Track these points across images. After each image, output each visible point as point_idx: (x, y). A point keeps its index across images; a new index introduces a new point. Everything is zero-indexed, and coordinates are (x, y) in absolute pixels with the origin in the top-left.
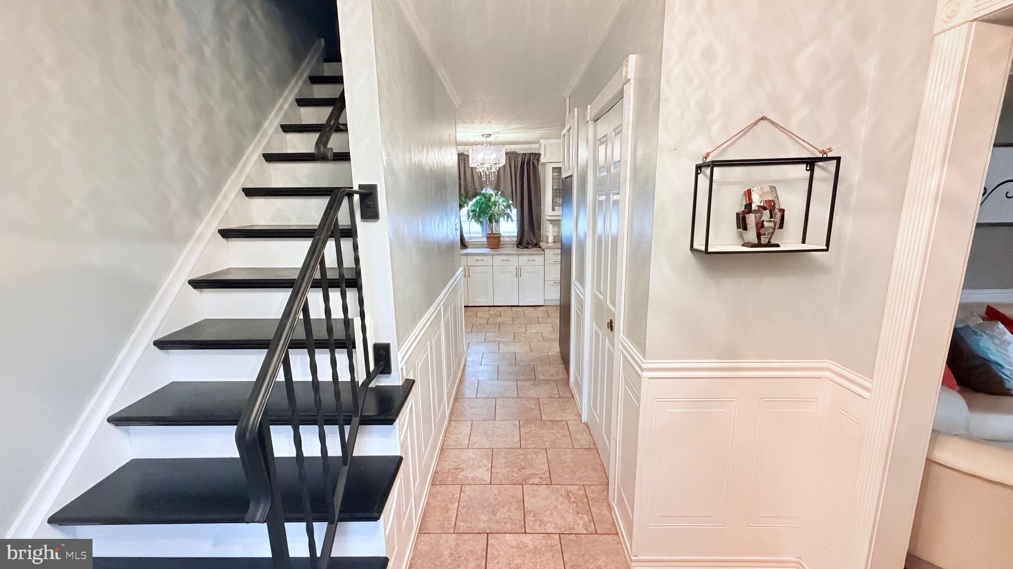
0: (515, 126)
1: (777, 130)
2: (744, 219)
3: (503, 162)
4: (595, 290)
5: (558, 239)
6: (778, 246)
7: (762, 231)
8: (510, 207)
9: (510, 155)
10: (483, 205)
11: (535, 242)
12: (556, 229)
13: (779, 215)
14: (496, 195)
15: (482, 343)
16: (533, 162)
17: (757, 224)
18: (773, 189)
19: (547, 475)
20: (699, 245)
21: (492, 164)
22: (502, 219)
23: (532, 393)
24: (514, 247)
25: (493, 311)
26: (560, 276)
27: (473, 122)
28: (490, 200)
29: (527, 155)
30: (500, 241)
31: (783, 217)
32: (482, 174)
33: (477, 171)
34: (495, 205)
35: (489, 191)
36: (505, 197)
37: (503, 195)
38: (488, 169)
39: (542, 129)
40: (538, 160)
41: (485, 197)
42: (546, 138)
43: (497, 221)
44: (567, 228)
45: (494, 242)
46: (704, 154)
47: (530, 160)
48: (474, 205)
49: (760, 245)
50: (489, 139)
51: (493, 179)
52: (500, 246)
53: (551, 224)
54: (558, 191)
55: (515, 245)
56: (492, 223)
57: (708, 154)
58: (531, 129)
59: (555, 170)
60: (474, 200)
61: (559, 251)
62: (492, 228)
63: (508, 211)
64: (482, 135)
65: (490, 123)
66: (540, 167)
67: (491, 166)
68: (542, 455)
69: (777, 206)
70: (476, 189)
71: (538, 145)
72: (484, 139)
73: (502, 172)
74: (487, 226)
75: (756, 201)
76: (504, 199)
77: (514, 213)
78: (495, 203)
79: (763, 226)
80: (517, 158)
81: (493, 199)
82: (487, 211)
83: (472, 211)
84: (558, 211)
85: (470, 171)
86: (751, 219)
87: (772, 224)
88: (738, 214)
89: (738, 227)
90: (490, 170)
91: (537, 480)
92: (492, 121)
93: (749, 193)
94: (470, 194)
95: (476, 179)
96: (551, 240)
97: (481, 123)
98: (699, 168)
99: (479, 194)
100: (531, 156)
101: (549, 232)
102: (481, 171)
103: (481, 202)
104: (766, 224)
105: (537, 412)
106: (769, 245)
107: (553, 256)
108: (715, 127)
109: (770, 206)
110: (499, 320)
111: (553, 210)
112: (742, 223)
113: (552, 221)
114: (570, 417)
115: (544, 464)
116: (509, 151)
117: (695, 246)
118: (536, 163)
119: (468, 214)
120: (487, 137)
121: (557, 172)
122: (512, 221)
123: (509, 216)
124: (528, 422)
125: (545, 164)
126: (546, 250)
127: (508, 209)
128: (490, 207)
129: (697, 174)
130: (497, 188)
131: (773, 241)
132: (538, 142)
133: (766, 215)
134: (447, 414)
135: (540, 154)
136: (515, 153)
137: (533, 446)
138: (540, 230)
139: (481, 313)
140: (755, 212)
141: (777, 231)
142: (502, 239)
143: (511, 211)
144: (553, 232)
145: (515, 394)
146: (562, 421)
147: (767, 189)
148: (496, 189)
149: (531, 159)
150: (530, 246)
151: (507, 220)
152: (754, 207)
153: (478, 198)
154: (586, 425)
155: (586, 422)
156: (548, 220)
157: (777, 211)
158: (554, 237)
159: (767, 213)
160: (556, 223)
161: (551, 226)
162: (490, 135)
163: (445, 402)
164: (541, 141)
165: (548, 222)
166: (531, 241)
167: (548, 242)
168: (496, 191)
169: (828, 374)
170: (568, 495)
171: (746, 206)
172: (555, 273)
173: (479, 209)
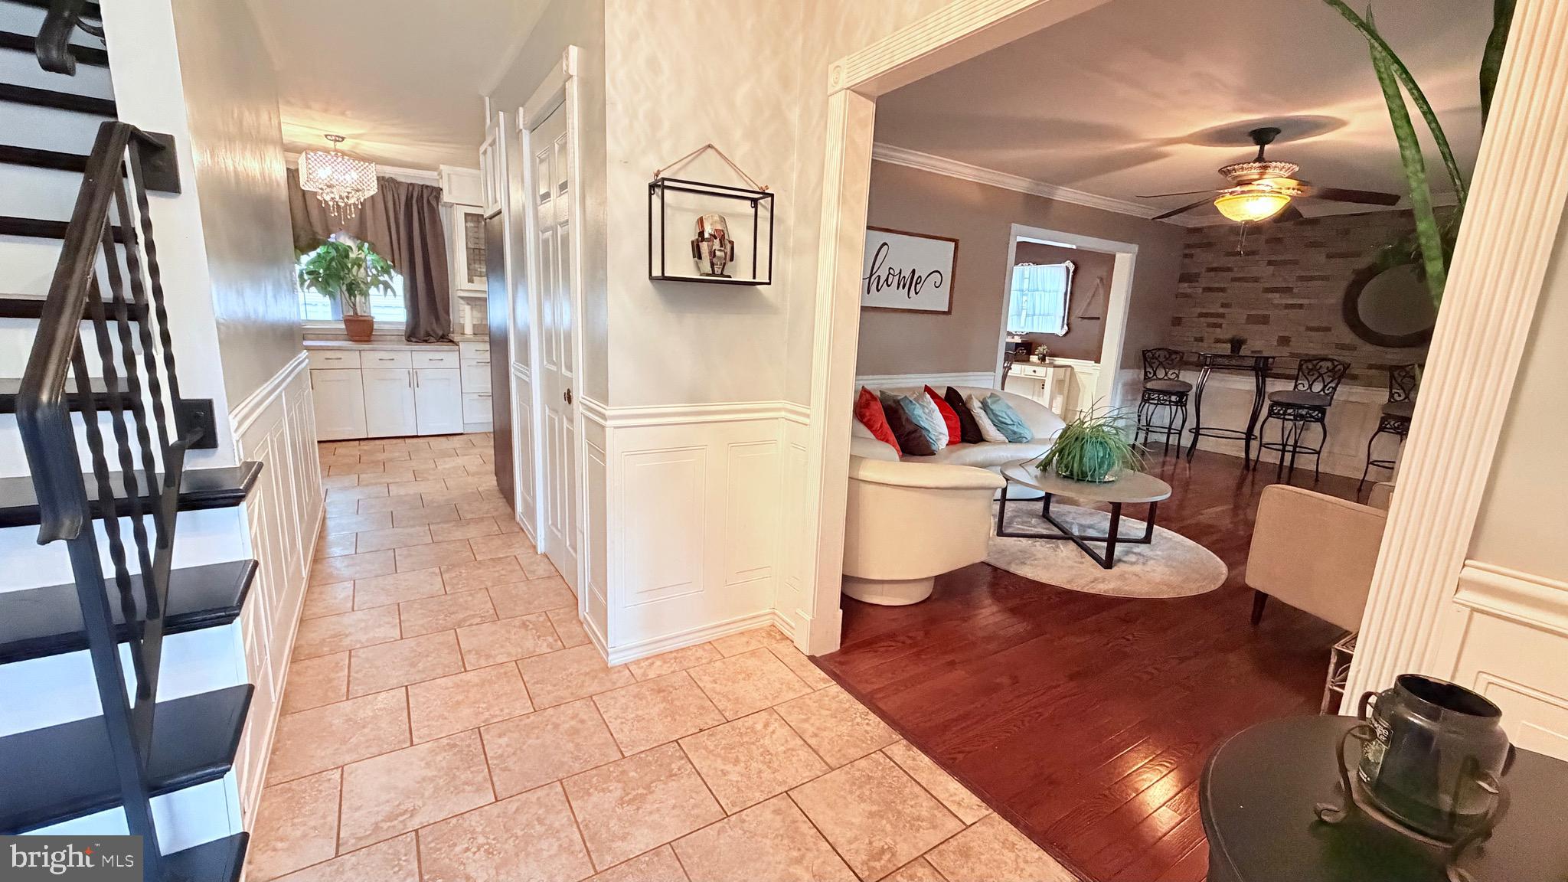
0: (394, 130)
1: (723, 161)
2: (698, 246)
3: (372, 189)
4: (545, 363)
5: (483, 330)
6: (730, 277)
7: (715, 260)
8: (389, 273)
9: (386, 184)
10: (334, 264)
11: (441, 333)
12: (477, 314)
13: (729, 246)
14: (360, 248)
15: (353, 487)
16: (429, 202)
17: (710, 252)
18: (723, 220)
19: (492, 611)
20: (657, 272)
21: (349, 190)
22: (373, 291)
23: (458, 534)
24: (399, 341)
25: (365, 446)
26: (490, 386)
27: (308, 107)
28: (347, 256)
29: (416, 189)
30: (372, 329)
31: (732, 249)
32: (331, 203)
33: (319, 197)
34: (359, 266)
35: (346, 241)
36: (377, 254)
37: (373, 249)
38: (341, 197)
39: (442, 145)
40: (438, 198)
41: (337, 249)
42: (451, 162)
43: (365, 294)
44: (498, 314)
45: (360, 330)
46: (656, 172)
47: (422, 196)
48: (313, 262)
49: (714, 274)
50: (339, 146)
51: (353, 216)
52: (373, 338)
53: (468, 304)
54: (477, 252)
55: (404, 338)
56: (355, 297)
57: (659, 172)
58: (421, 141)
59: (469, 218)
60: (313, 254)
61: (487, 347)
62: (354, 305)
63: (386, 278)
64: (326, 136)
65: (343, 114)
66: (442, 210)
67: (349, 193)
68: (481, 596)
69: (726, 237)
70: (314, 233)
71: (436, 173)
72: (330, 144)
73: (369, 212)
74: (344, 301)
75: (708, 231)
76: (374, 257)
77: (398, 281)
78: (358, 263)
79: (715, 256)
80: (397, 189)
81: (352, 255)
82: (342, 274)
83: (310, 273)
84: (480, 285)
85: (300, 198)
86: (704, 247)
87: (722, 254)
88: (693, 242)
89: (694, 257)
90: (346, 200)
91: (478, 620)
92: (348, 113)
93: (701, 221)
94: (303, 241)
95: (315, 213)
96: (469, 330)
97: (326, 111)
98: (652, 187)
99: (325, 243)
100: (425, 191)
101: (464, 317)
102: (328, 198)
103: (328, 258)
104: (718, 253)
105: (468, 553)
106: (722, 275)
107: (474, 355)
108: (667, 146)
109: (721, 236)
110: (381, 457)
111: (470, 281)
112: (697, 253)
113: (469, 300)
114: (520, 552)
115: (486, 602)
116: (382, 175)
117: (654, 274)
118: (434, 203)
119: (301, 276)
120: (336, 141)
121: (472, 221)
122: (395, 295)
123: (387, 286)
124: (453, 566)
125: (451, 205)
126: (460, 344)
127: (385, 275)
128: (350, 270)
129: (650, 195)
130: (360, 236)
131: (725, 273)
132: (435, 169)
133: (716, 244)
134: (305, 574)
135: (442, 190)
136: (392, 180)
137: (466, 589)
138: (448, 313)
139: (342, 449)
140: (708, 240)
141: (729, 264)
142: (375, 326)
143: (391, 278)
144: (472, 317)
145: (428, 539)
146: (508, 557)
147: (716, 218)
148: (358, 238)
149: (425, 196)
150: (432, 339)
151: (385, 294)
152: (706, 236)
153: (321, 250)
154: (545, 555)
155: (543, 551)
156: (462, 298)
157: (727, 242)
158: (474, 326)
159: (717, 242)
160: (479, 303)
161: (467, 308)
162: (343, 139)
163: (299, 554)
164: (442, 167)
165: (462, 302)
166: (433, 330)
167: (463, 334)
168: (359, 241)
169: (783, 414)
170: (524, 625)
171: (699, 233)
172: (480, 379)
173: (324, 271)
